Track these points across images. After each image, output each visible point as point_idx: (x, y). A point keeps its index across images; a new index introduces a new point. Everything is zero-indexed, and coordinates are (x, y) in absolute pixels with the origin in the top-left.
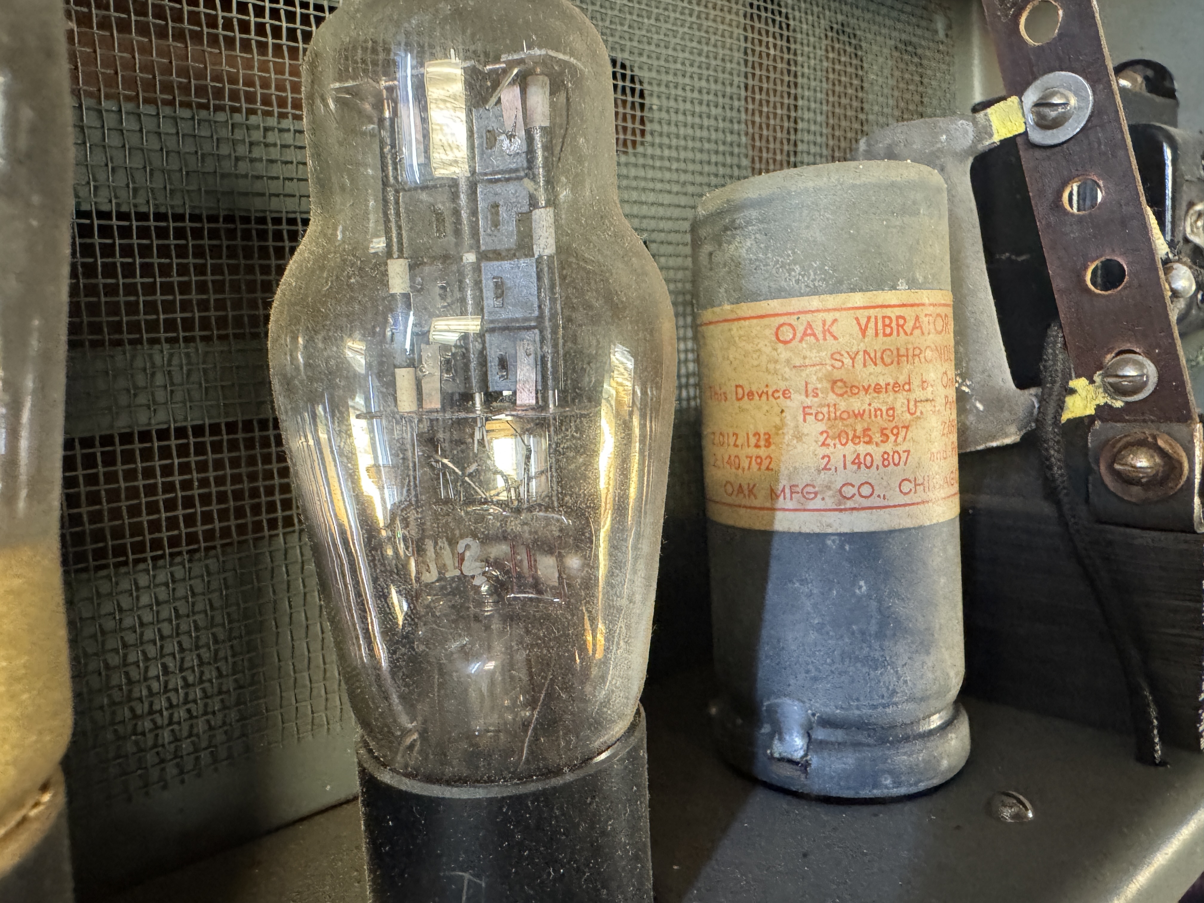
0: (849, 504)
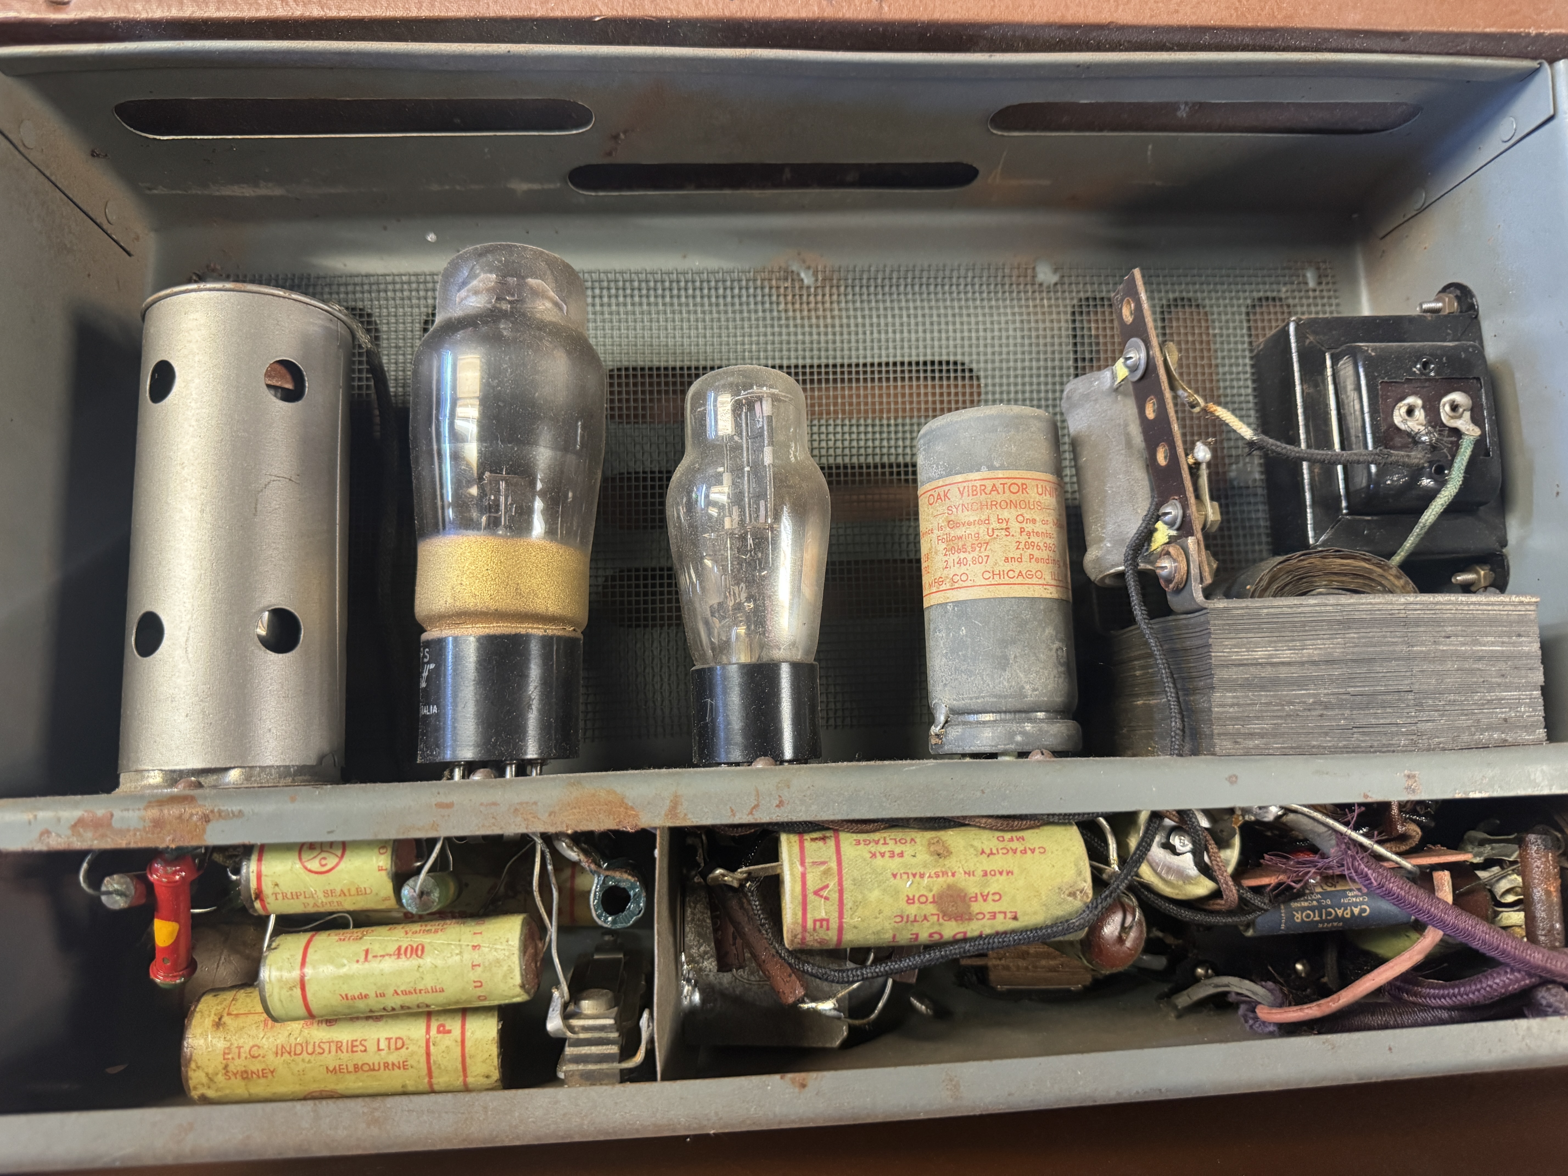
0: (956, 585)
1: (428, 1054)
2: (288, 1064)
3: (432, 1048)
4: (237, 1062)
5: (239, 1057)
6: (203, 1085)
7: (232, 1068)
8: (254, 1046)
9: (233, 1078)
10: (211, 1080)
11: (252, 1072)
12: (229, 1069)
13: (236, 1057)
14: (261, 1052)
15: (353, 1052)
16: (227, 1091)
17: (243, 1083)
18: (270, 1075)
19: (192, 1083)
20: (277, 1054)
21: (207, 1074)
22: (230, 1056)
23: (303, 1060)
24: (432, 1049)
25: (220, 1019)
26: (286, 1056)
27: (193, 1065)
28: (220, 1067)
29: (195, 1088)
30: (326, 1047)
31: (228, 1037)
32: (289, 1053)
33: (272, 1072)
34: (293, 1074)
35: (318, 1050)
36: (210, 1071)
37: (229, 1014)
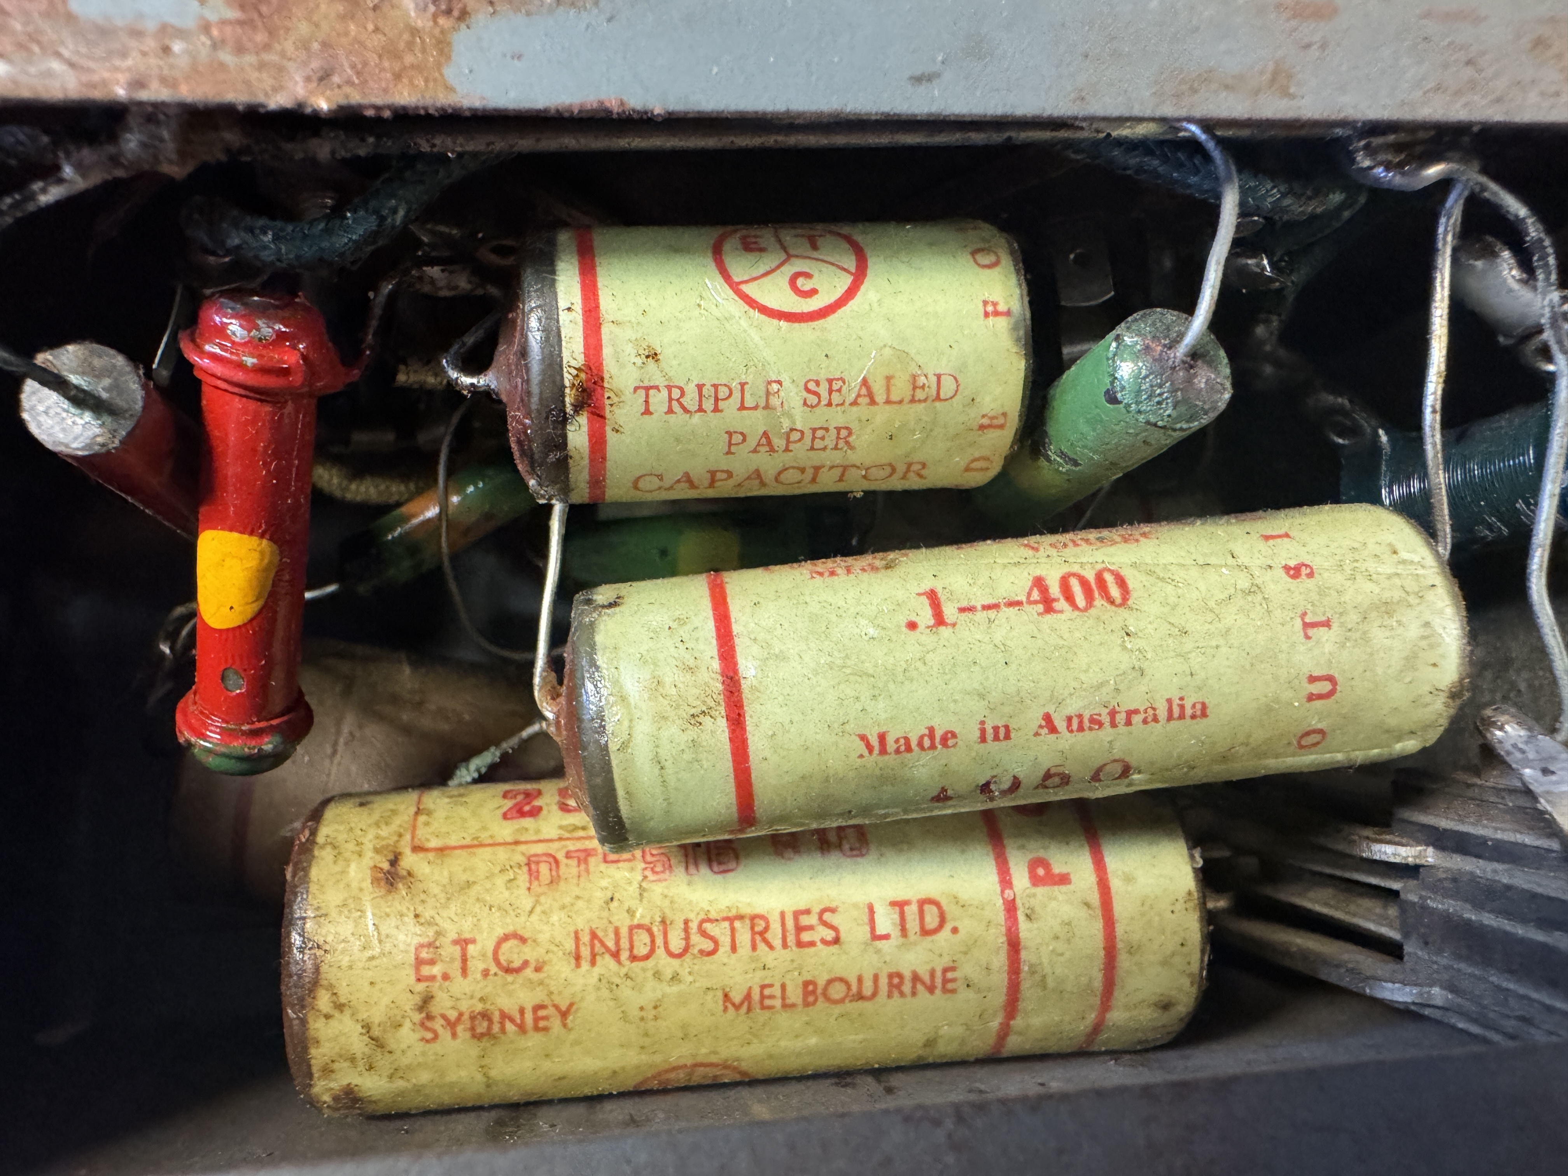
1: (1014, 945)
2: (613, 987)
3: (1023, 925)
4: (460, 986)
5: (464, 971)
6: (353, 1060)
7: (442, 1004)
8: (506, 938)
9: (445, 1034)
10: (378, 1043)
11: (504, 1016)
12: (436, 1008)
13: (455, 970)
14: (529, 953)
15: (800, 944)
16: (424, 1077)
17: (474, 1050)
18: (556, 1023)
19: (318, 1055)
20: (578, 958)
21: (367, 1027)
22: (436, 970)
23: (657, 975)
24: (1024, 927)
25: (394, 862)
26: (606, 963)
27: (323, 1001)
28: (408, 1003)
29: (327, 1071)
30: (721, 931)
31: (427, 913)
32: (616, 955)
33: (564, 1015)
34: (625, 1017)
35: (700, 943)
36: (377, 1015)
37: (417, 849)
